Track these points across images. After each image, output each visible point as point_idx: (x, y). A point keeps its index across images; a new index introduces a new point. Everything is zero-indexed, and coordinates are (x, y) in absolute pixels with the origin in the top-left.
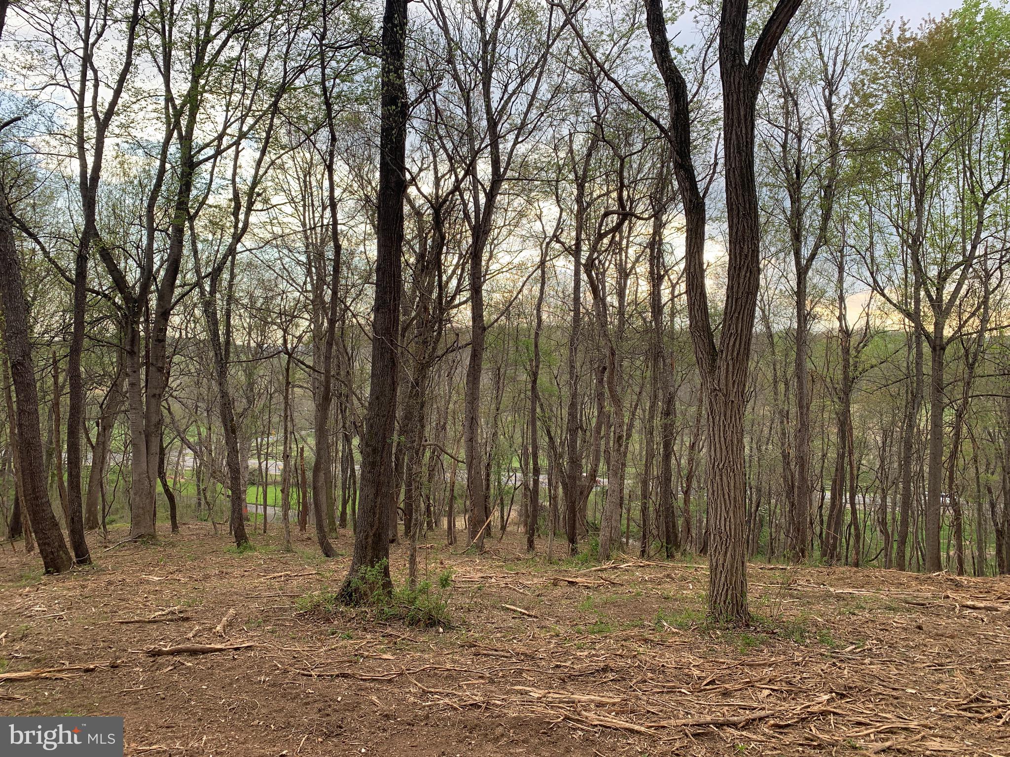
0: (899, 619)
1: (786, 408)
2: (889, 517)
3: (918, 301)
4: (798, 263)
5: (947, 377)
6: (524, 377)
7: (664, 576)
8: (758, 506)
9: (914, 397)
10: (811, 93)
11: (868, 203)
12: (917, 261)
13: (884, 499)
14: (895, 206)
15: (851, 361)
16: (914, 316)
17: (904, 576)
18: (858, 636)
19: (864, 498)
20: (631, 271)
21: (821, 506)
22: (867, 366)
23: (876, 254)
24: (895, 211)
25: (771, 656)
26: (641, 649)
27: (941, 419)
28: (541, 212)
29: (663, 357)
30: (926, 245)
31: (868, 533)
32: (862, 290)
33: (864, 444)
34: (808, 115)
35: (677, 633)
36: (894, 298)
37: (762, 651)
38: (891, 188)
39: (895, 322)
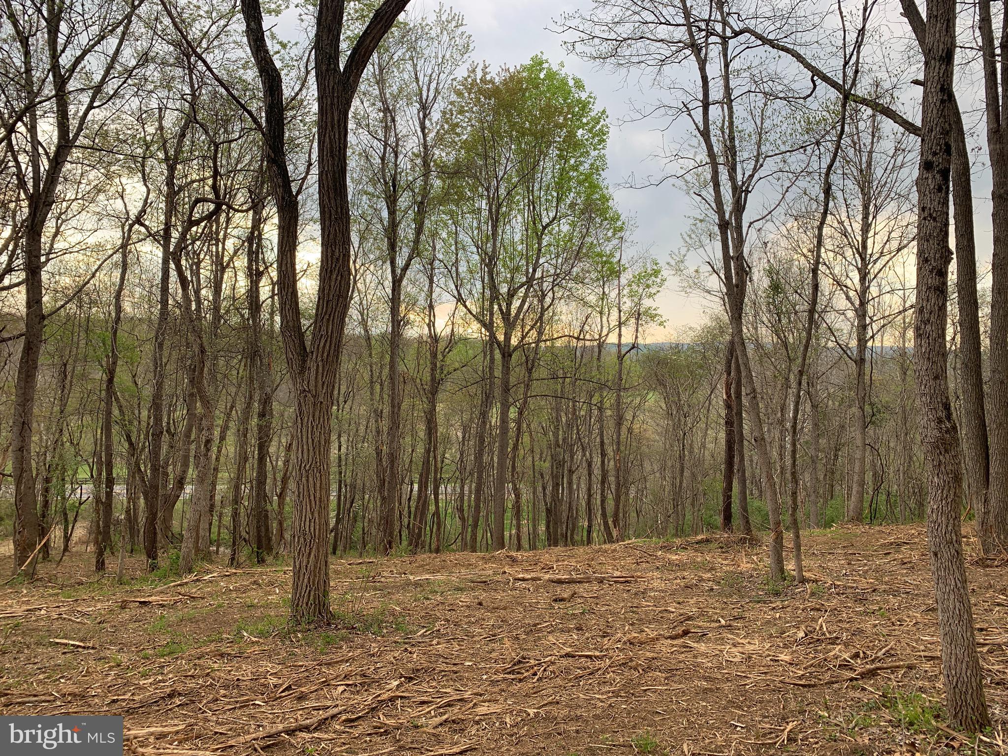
0: (465, 598)
1: (380, 407)
2: (466, 504)
3: (492, 314)
4: (393, 272)
5: (513, 380)
6: (98, 375)
7: (251, 583)
8: (352, 503)
9: (487, 397)
10: (408, 113)
11: (454, 223)
12: (492, 279)
13: (462, 488)
14: (476, 228)
15: (438, 365)
16: (488, 326)
17: (473, 557)
18: (430, 618)
19: (446, 488)
20: (228, 265)
21: (410, 499)
22: (451, 369)
23: (460, 270)
24: (476, 232)
25: (349, 651)
26: (216, 665)
27: (507, 416)
28: (124, 190)
29: (260, 356)
30: (500, 264)
31: (448, 520)
32: (448, 301)
33: (447, 439)
34: (404, 132)
35: (257, 642)
36: (474, 310)
37: (341, 648)
38: (473, 211)
39: (474, 331)
